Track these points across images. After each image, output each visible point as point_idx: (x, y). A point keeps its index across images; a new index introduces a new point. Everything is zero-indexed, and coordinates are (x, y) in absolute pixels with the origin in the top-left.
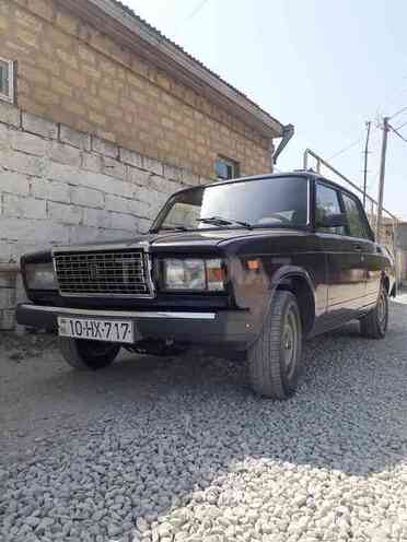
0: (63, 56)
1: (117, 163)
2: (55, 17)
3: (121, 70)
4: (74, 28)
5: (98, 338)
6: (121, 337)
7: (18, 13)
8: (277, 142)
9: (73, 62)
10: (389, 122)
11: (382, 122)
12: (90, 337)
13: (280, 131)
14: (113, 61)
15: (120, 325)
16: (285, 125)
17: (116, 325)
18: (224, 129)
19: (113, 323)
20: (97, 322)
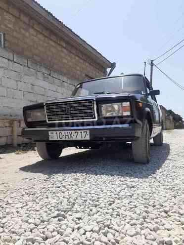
0: (23, 32)
1: (50, 77)
2: (20, 15)
3: (46, 39)
4: (28, 20)
5: (71, 139)
6: (83, 137)
7: (5, 13)
8: (108, 70)
9: (27, 34)
10: (153, 62)
11: (150, 62)
12: (67, 139)
13: (110, 65)
14: (43, 34)
15: (83, 132)
16: (112, 63)
17: (81, 132)
18: (87, 64)
19: (79, 132)
20: (70, 132)
